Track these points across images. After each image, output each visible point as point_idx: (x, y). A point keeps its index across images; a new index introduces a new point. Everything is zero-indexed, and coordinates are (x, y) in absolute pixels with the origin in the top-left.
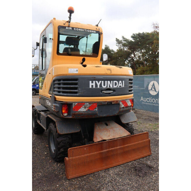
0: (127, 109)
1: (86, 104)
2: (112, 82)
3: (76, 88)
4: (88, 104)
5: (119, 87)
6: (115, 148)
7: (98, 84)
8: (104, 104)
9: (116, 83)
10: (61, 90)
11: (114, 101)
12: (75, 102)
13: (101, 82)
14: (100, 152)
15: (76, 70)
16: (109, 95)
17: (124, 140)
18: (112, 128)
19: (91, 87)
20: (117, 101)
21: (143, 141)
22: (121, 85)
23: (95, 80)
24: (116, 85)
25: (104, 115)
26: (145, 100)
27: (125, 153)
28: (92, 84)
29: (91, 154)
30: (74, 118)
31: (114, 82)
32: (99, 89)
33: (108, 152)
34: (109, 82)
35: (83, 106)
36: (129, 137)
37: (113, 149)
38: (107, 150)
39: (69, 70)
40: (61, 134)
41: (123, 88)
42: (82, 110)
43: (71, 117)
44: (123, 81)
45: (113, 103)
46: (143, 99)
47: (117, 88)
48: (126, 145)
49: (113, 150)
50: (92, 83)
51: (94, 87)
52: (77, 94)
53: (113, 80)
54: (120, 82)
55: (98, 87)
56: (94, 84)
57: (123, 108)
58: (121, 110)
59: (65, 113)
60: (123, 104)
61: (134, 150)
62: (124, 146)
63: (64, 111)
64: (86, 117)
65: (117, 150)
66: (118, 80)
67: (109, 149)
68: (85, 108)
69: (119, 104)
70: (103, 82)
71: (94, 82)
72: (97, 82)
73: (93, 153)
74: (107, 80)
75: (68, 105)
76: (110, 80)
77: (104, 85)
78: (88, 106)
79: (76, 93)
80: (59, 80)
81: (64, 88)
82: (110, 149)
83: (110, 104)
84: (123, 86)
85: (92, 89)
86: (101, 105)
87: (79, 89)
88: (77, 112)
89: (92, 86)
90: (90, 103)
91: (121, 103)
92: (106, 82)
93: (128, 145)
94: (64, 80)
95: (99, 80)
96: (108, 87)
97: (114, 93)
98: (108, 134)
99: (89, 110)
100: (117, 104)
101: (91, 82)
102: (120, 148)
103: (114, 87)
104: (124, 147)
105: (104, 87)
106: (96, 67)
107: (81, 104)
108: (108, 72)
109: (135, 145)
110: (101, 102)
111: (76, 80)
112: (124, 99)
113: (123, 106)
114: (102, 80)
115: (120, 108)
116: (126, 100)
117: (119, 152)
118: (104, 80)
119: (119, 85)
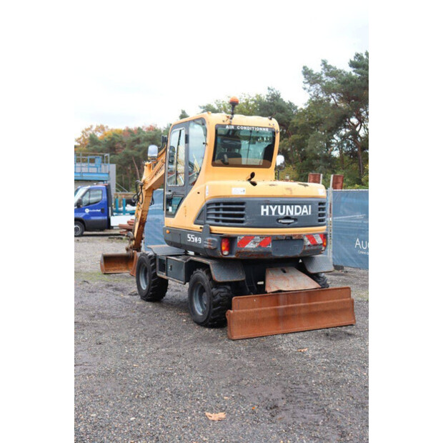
0: (315, 248)
1: (256, 238)
2: (292, 206)
3: (242, 216)
4: (258, 237)
5: (302, 214)
6: (297, 305)
7: (273, 210)
9: (298, 209)
10: (221, 218)
11: (295, 235)
12: (241, 236)
13: (277, 208)
14: (275, 307)
15: (242, 189)
16: (289, 225)
17: (309, 294)
18: (292, 276)
19: (262, 214)
20: (300, 235)
21: (341, 300)
22: (306, 211)
23: (269, 204)
24: (298, 211)
25: (282, 255)
26: (365, 246)
27: (312, 315)
28: (264, 210)
29: (263, 309)
30: (238, 257)
31: (296, 207)
32: (273, 217)
33: (286, 309)
34: (288, 207)
35: (252, 241)
36: (318, 291)
37: (295, 305)
38: (285, 306)
39: (233, 189)
40: (219, 281)
41: (309, 216)
42: (251, 246)
43: (234, 256)
44: (310, 206)
45: (294, 238)
46: (359, 244)
47: (300, 217)
48: (314, 303)
50: (265, 208)
51: (267, 214)
52: (244, 224)
53: (294, 204)
54: (305, 207)
55: (273, 214)
56: (267, 210)
57: (309, 246)
58: (306, 249)
59: (225, 250)
60: (309, 239)
61: (326, 312)
62: (311, 303)
63: (223, 248)
64: (256, 257)
65: (300, 307)
66: (302, 205)
67: (288, 304)
68: (255, 243)
69: (303, 240)
70: (279, 207)
71: (267, 207)
72: (271, 207)
73: (265, 308)
74: (286, 205)
75: (230, 240)
76: (290, 205)
77: (282, 211)
78: (259, 241)
79: (242, 222)
80: (218, 204)
81: (224, 215)
82: (290, 306)
83: (289, 239)
84: (310, 214)
85: (265, 217)
86: (277, 240)
87: (247, 217)
88: (243, 250)
89: (265, 213)
90: (261, 236)
91: (306, 239)
92: (284, 207)
93: (317, 303)
94: (225, 204)
95: (274, 205)
96: (287, 214)
97: (296, 223)
98: (287, 283)
99: (259, 246)
100: (300, 239)
101: (262, 207)
102: (304, 307)
103: (296, 214)
104: (311, 306)
105: (281, 214)
106: (270, 185)
107: (248, 238)
108: (287, 193)
109: (327, 304)
110: (277, 236)
111: (243, 203)
112: (311, 233)
113: (309, 243)
114: (278, 204)
115: (305, 246)
116: (315, 234)
117: (303, 311)
118: (282, 204)
119: (304, 211)
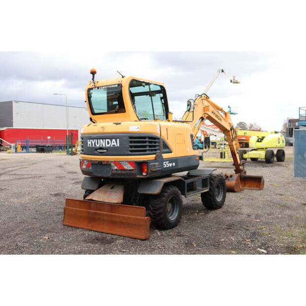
0: (123, 172)
1: (85, 161)
2: (104, 140)
5: (112, 145)
7: (93, 143)
8: (95, 163)
9: (108, 142)
11: (104, 161)
16: (102, 154)
17: (112, 207)
19: (88, 145)
20: (108, 162)
21: (136, 217)
22: (115, 144)
24: (108, 143)
27: (112, 222)
29: (81, 209)
31: (107, 140)
32: (93, 147)
33: (95, 213)
34: (101, 140)
36: (118, 205)
41: (117, 147)
42: (84, 167)
44: (118, 140)
45: (103, 163)
49: (100, 213)
52: (83, 152)
53: (105, 139)
54: (114, 140)
55: (93, 145)
56: (90, 143)
57: (116, 170)
58: (113, 172)
62: (112, 214)
65: (103, 215)
66: (111, 139)
67: (96, 210)
69: (110, 165)
70: (96, 140)
71: (90, 140)
72: (92, 140)
74: (100, 139)
76: (103, 139)
77: (98, 144)
78: (86, 164)
82: (98, 212)
83: (100, 163)
84: (118, 145)
85: (89, 147)
87: (84, 147)
91: (112, 164)
92: (99, 140)
93: (116, 214)
96: (101, 145)
99: (87, 167)
100: (108, 164)
101: (88, 141)
102: (106, 215)
103: (107, 145)
104: (111, 216)
105: (98, 146)
108: (101, 131)
109: (124, 218)
112: (118, 160)
113: (116, 168)
114: (95, 139)
115: (112, 170)
116: (122, 161)
117: (106, 218)
118: (97, 139)
119: (113, 144)
